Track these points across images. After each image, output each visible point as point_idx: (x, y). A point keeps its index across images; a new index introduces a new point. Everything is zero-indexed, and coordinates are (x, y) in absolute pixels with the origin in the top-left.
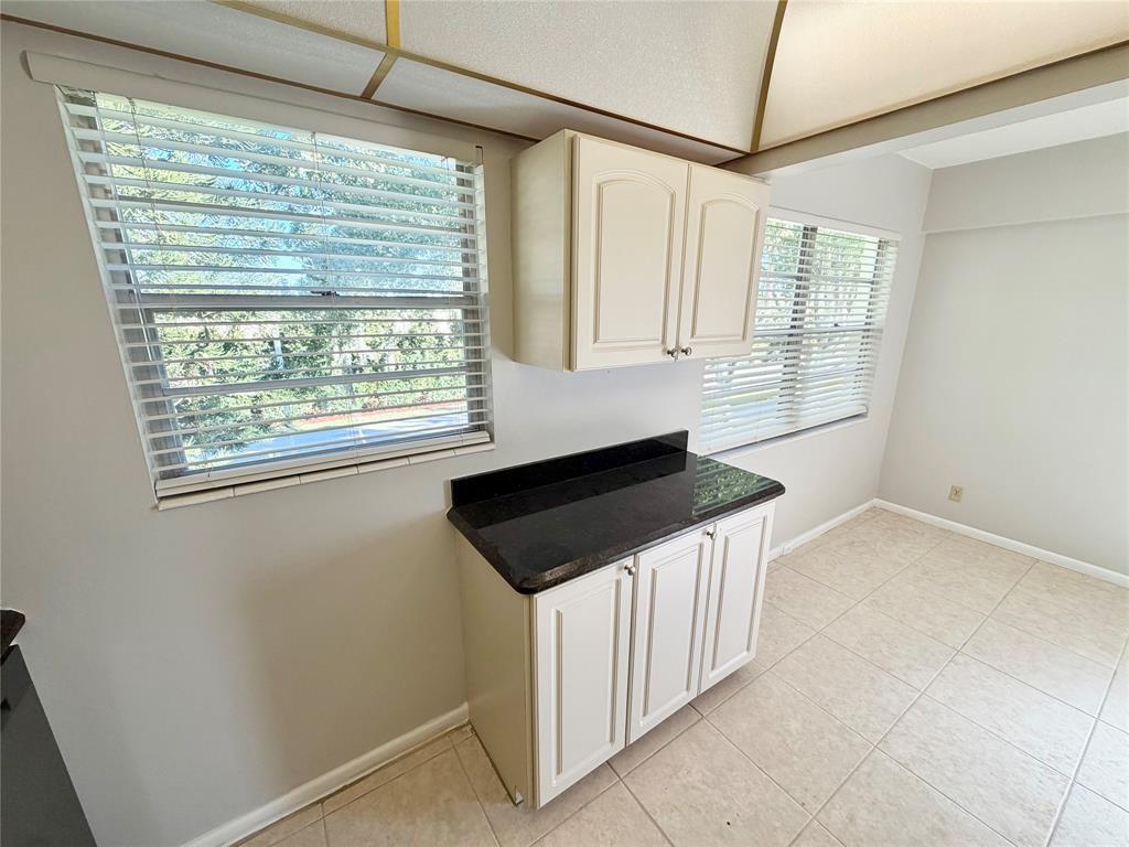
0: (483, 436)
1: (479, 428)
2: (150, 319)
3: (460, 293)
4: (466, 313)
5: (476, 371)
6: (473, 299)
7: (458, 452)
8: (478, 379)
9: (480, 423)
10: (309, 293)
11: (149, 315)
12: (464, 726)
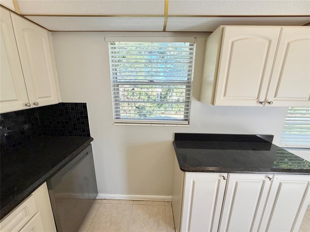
0: (187, 122)
1: (186, 120)
2: (118, 86)
3: (186, 81)
4: (187, 86)
5: (187, 103)
6: (189, 83)
7: (178, 125)
8: (188, 106)
9: (187, 119)
10: (147, 81)
11: (118, 85)
12: (169, 202)
